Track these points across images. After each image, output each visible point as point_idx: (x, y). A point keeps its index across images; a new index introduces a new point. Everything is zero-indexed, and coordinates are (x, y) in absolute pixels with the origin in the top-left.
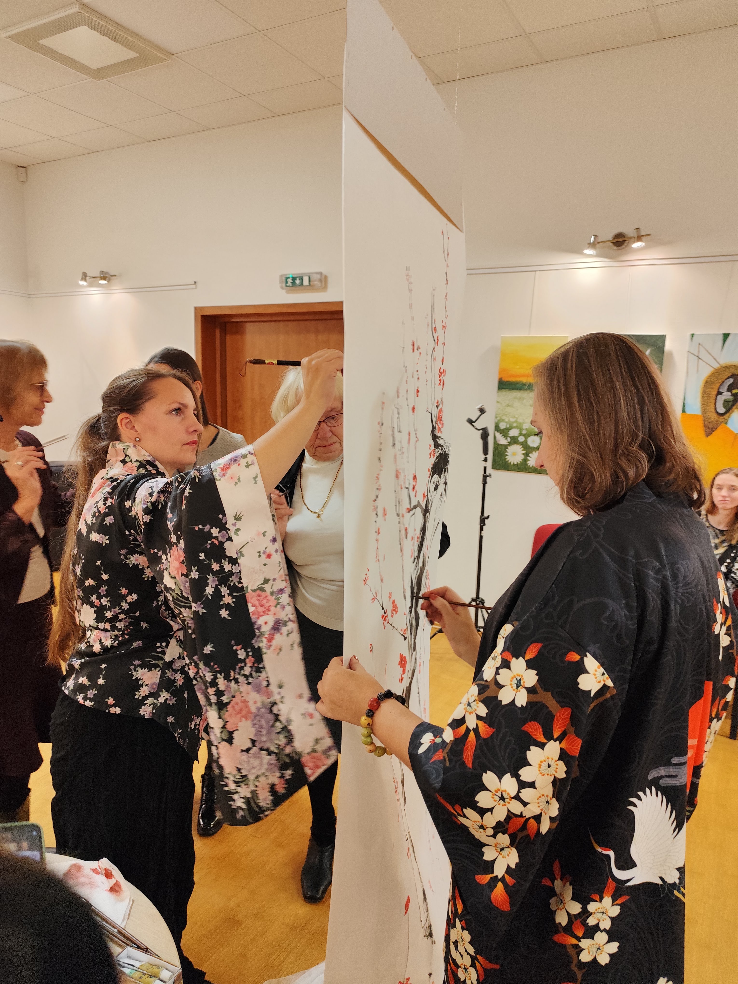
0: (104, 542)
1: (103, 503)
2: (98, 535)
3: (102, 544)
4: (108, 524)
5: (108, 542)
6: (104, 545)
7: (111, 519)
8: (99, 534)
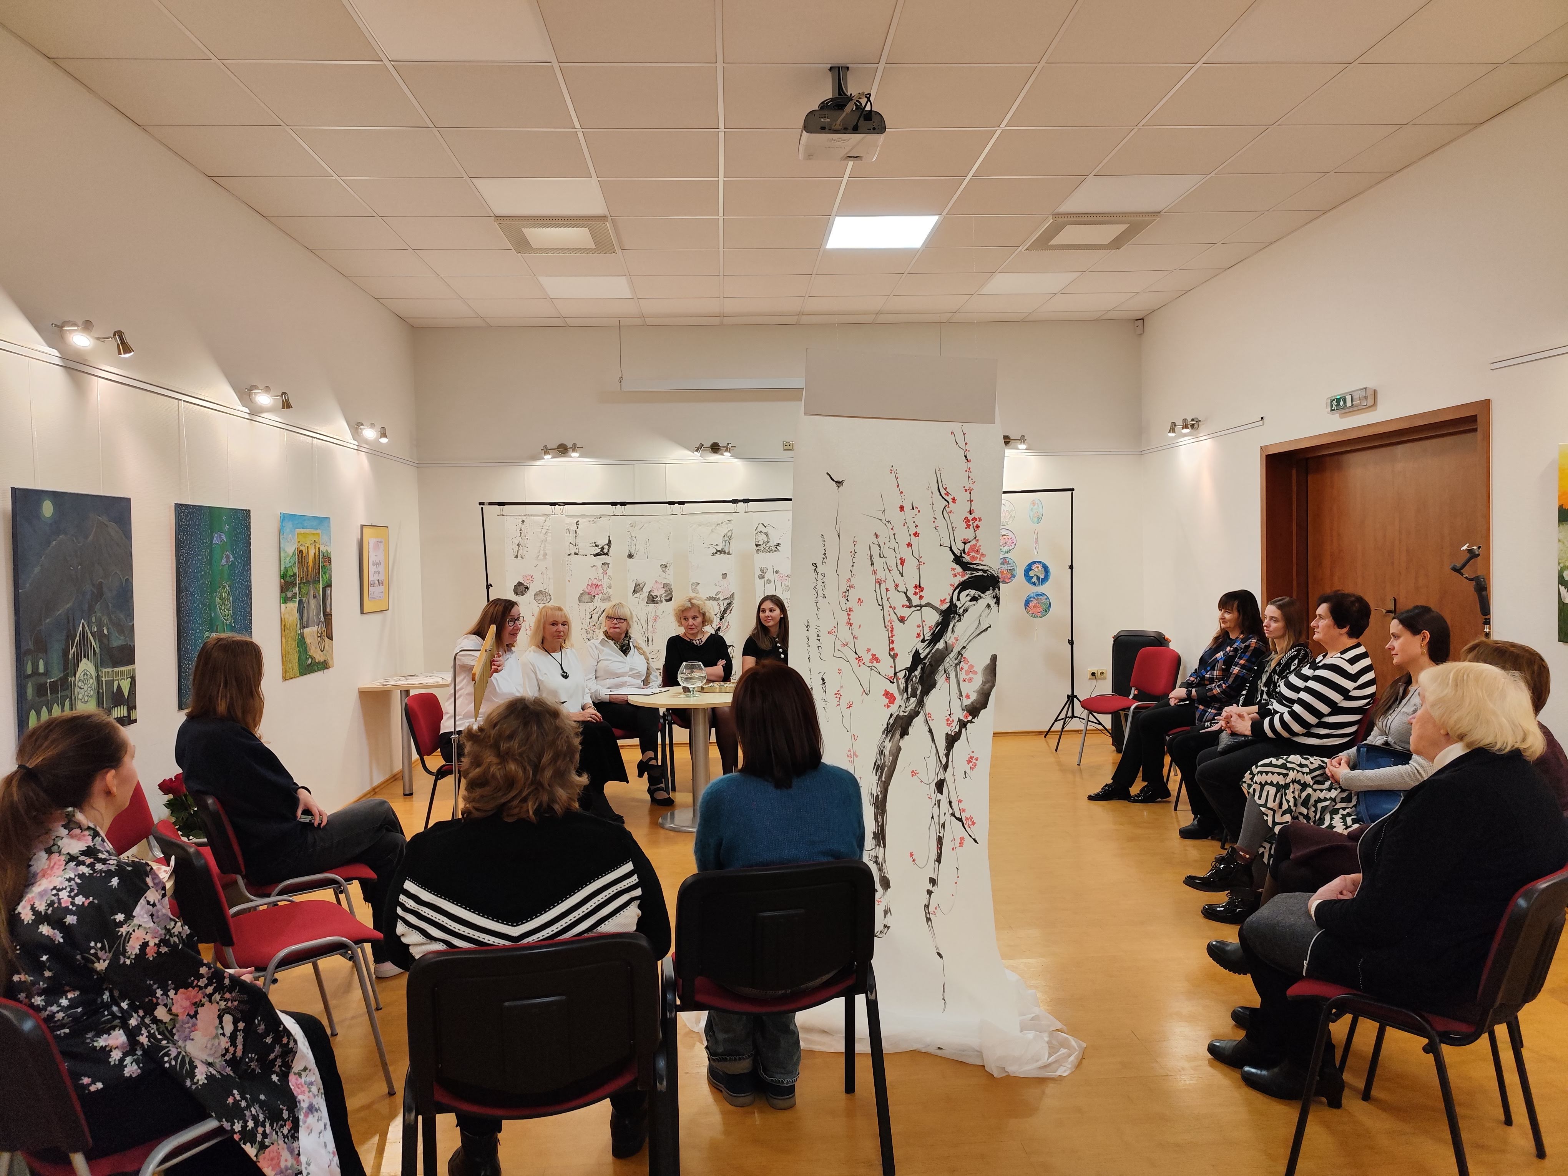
0: (57, 939)
1: (68, 894)
2: (52, 930)
3: (54, 941)
4: (67, 924)
5: (61, 940)
6: (57, 942)
7: (73, 920)
8: (54, 930)
